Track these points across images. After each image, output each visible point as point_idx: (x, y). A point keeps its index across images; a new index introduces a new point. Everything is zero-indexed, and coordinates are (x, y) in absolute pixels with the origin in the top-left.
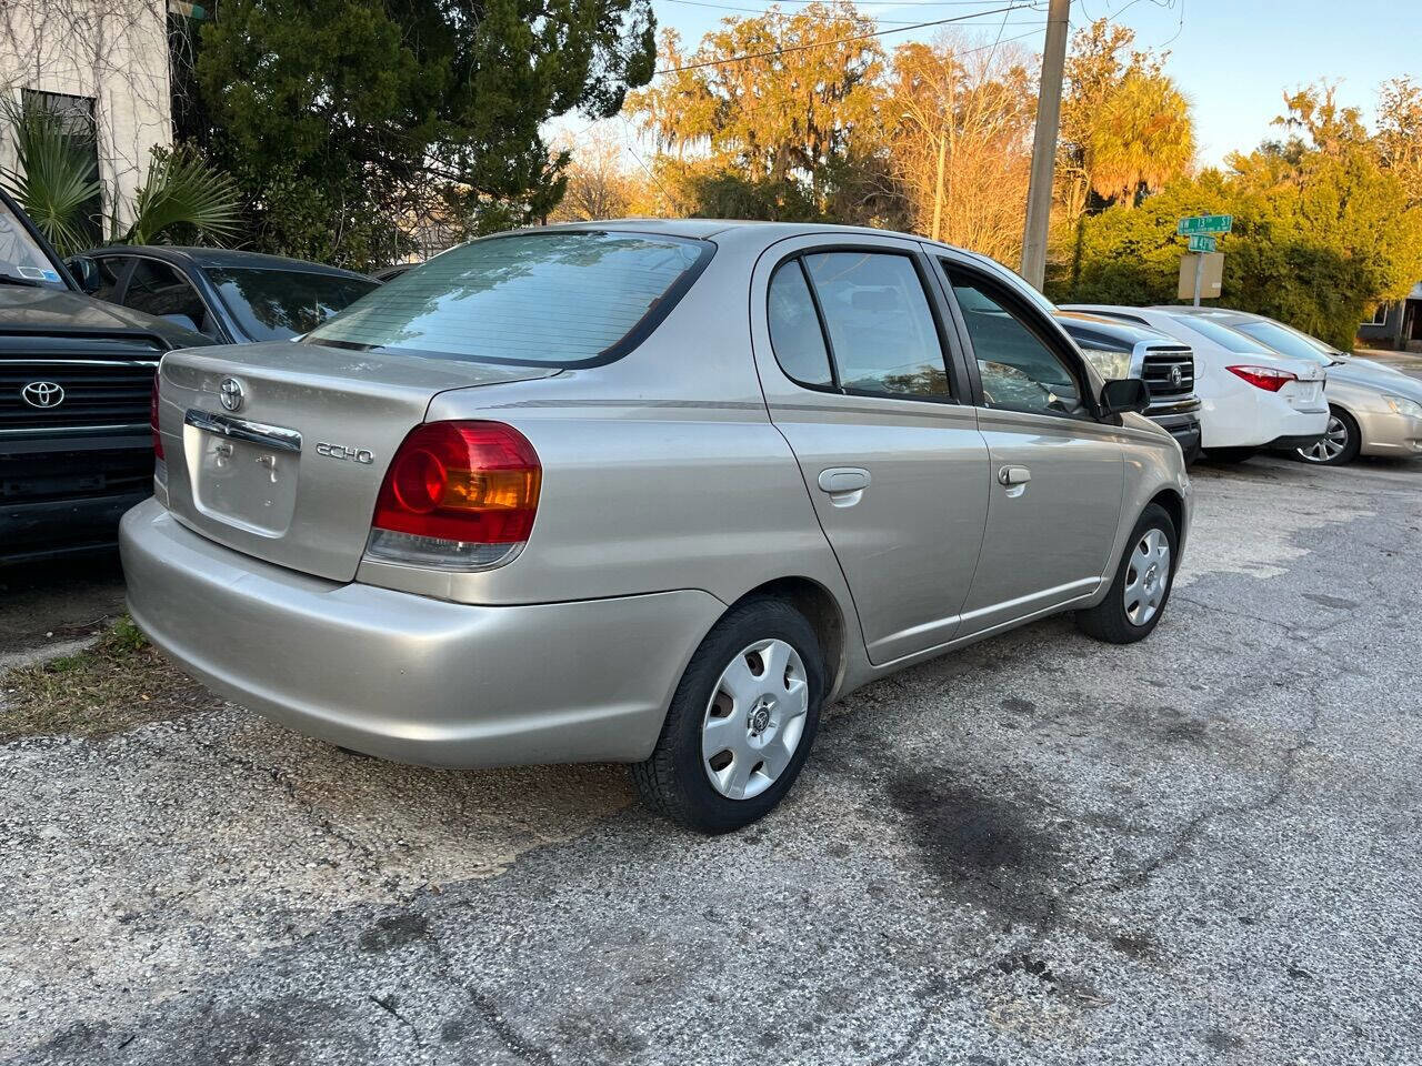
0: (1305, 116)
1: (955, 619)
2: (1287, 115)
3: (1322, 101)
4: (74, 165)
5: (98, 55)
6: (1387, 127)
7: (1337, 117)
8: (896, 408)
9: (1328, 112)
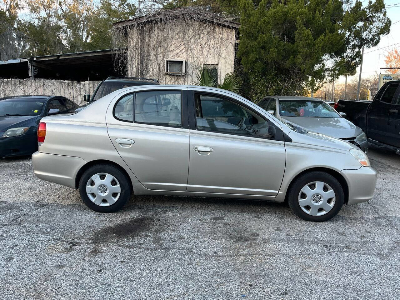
1: (185, 185)
4: (211, 79)
5: (219, 55)
8: (161, 128)
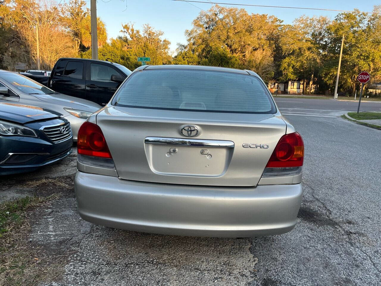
0: (128, 31)
2: (123, 30)
3: (131, 28)
6: (145, 35)
7: (135, 32)
9: (133, 30)
